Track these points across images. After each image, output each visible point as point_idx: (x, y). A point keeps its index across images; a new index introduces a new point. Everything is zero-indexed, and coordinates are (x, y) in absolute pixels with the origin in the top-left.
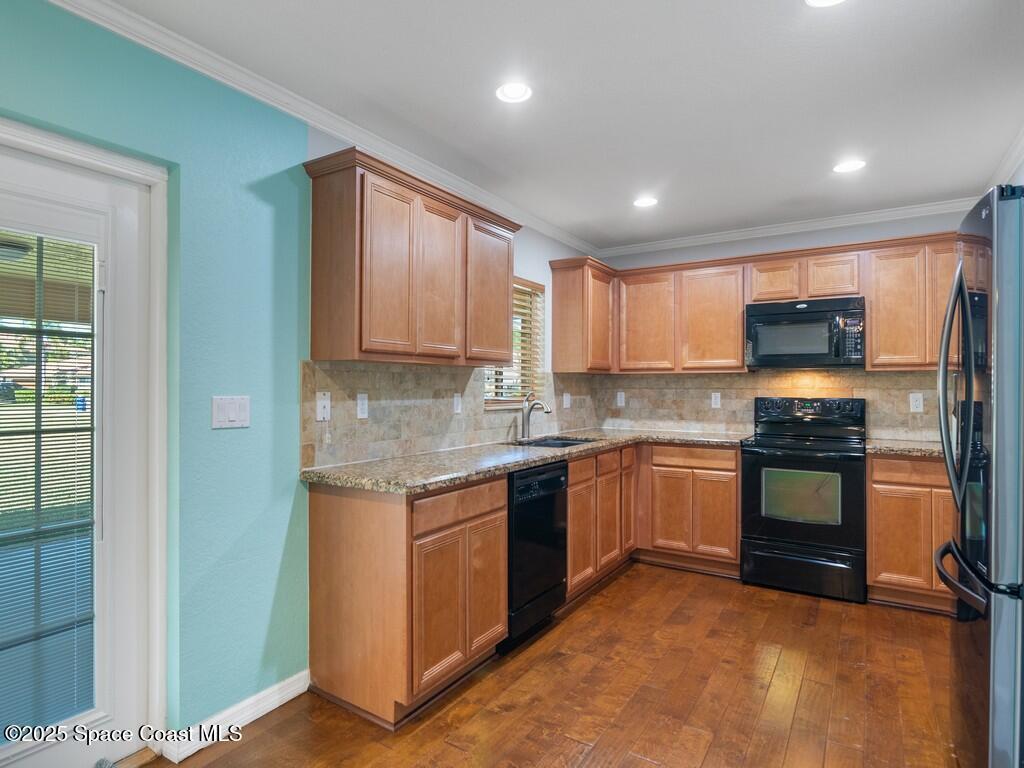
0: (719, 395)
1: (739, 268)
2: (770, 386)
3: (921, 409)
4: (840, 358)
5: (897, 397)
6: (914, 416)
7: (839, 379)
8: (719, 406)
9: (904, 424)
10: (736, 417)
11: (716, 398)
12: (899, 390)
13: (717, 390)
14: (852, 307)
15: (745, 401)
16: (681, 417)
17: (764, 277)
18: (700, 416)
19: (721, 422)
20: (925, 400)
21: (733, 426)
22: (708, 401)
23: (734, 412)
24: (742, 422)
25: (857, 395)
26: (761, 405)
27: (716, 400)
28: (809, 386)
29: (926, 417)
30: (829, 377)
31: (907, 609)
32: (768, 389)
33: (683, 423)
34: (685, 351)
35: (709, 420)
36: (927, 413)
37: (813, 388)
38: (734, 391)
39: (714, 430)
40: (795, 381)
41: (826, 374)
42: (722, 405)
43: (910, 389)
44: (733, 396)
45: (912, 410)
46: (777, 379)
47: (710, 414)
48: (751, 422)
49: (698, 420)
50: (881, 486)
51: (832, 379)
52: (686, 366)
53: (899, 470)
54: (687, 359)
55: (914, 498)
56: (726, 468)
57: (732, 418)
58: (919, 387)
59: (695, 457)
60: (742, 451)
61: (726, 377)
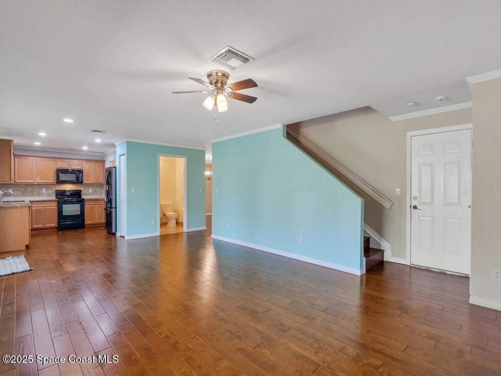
1: (54, 160)
3: (92, 192)
4: (79, 181)
5: (87, 189)
6: (90, 193)
9: (88, 195)
13: (44, 188)
14: (80, 172)
15: (53, 191)
16: (33, 195)
17: (60, 162)
18: (39, 195)
19: (46, 196)
21: (49, 197)
22: (41, 191)
24: (52, 196)
25: (79, 189)
26: (57, 191)
27: (44, 191)
28: (69, 187)
31: (95, 227)
32: (58, 188)
33: (34, 197)
34: (38, 178)
35: (42, 196)
38: (49, 188)
39: (44, 198)
40: (65, 186)
42: (46, 192)
43: (89, 188)
44: (49, 190)
46: (61, 186)
47: (42, 194)
48: (54, 196)
49: (38, 196)
50: (87, 206)
51: (74, 186)
52: (38, 182)
53: (90, 202)
54: (39, 180)
55: (93, 207)
56: (54, 206)
57: (49, 195)
58: (91, 187)
59: (45, 204)
60: (58, 202)
61: (47, 185)
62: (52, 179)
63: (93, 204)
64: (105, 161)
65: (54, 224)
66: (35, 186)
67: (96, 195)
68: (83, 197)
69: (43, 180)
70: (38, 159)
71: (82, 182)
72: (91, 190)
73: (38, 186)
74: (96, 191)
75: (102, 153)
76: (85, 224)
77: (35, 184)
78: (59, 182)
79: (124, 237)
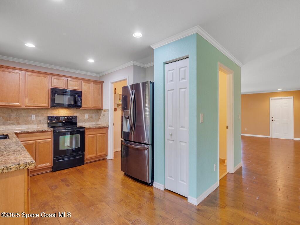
0: (35, 115)
2: (52, 112)
3: (87, 118)
5: (83, 115)
7: (70, 111)
8: (35, 119)
9: (84, 121)
10: (41, 122)
11: (33, 116)
12: (83, 113)
13: (34, 114)
14: (79, 93)
15: (44, 117)
17: (55, 80)
18: (26, 122)
19: (35, 124)
20: (88, 116)
21: (40, 125)
22: (30, 118)
23: (40, 121)
24: (43, 124)
25: (75, 115)
26: (49, 118)
27: (33, 117)
28: (63, 113)
29: (88, 120)
30: (68, 110)
32: (51, 114)
33: (20, 126)
34: (27, 100)
35: (31, 124)
36: (88, 119)
37: (64, 113)
38: (40, 114)
39: (33, 127)
40: (59, 111)
41: (67, 109)
42: (36, 119)
43: (85, 113)
44: (40, 116)
45: (86, 118)
46: (54, 110)
47: (31, 122)
48: (46, 124)
49: (26, 124)
51: (69, 111)
52: (27, 105)
53: (91, 131)
54: (28, 103)
55: (94, 137)
56: (48, 138)
57: (39, 123)
58: (87, 113)
59: (36, 136)
60: (54, 132)
61: (37, 110)
62: (44, 101)
63: (94, 133)
64: (103, 82)
65: (49, 164)
66: (22, 111)
67: (92, 122)
68: (80, 124)
69: (34, 102)
70: (27, 73)
71: (81, 106)
72: (86, 116)
73: (26, 111)
74: (92, 117)
75: (98, 73)
76: (85, 159)
77: (23, 109)
78: (54, 105)
79: (186, 198)
